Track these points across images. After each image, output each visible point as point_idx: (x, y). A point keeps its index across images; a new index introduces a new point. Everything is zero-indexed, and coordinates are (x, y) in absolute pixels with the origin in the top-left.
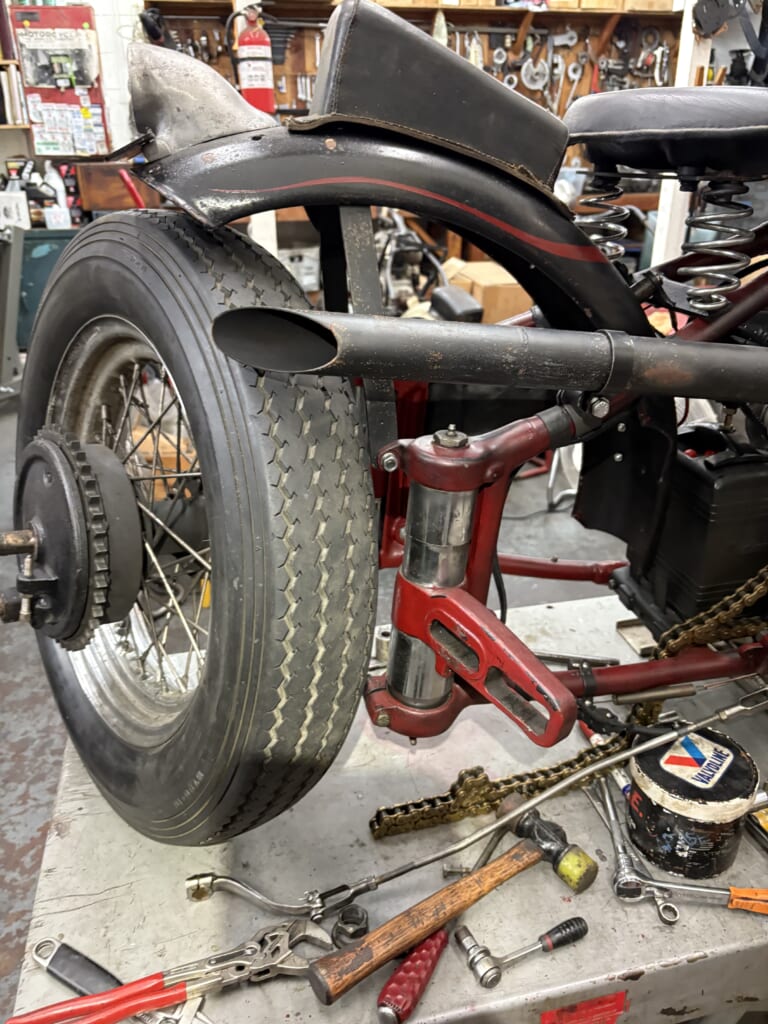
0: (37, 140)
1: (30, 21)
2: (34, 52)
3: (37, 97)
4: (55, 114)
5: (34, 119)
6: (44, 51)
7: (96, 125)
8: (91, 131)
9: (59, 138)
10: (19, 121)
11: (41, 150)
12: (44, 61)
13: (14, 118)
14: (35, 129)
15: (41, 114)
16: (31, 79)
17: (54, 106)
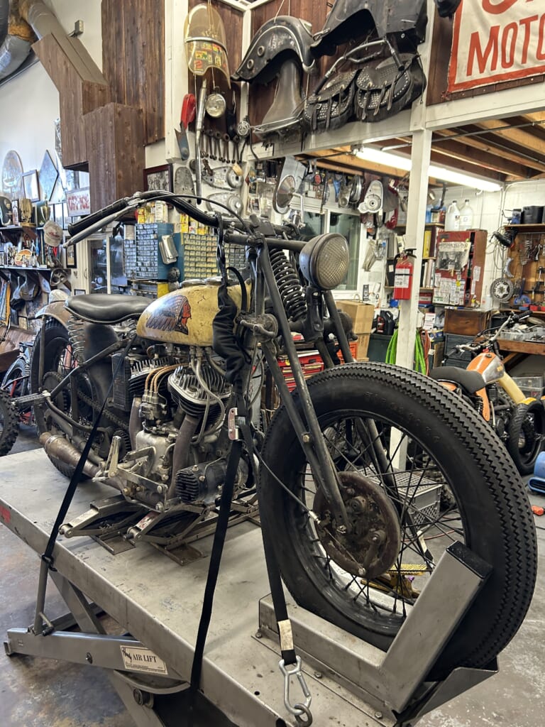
0: (435, 295)
1: (445, 238)
2: (442, 253)
3: (439, 275)
4: (445, 283)
5: (436, 285)
6: (446, 253)
7: (461, 290)
8: (458, 292)
9: (444, 295)
10: (428, 286)
11: (436, 301)
12: (445, 258)
13: (426, 285)
14: (435, 290)
15: (439, 283)
16: (438, 266)
17: (446, 279)
